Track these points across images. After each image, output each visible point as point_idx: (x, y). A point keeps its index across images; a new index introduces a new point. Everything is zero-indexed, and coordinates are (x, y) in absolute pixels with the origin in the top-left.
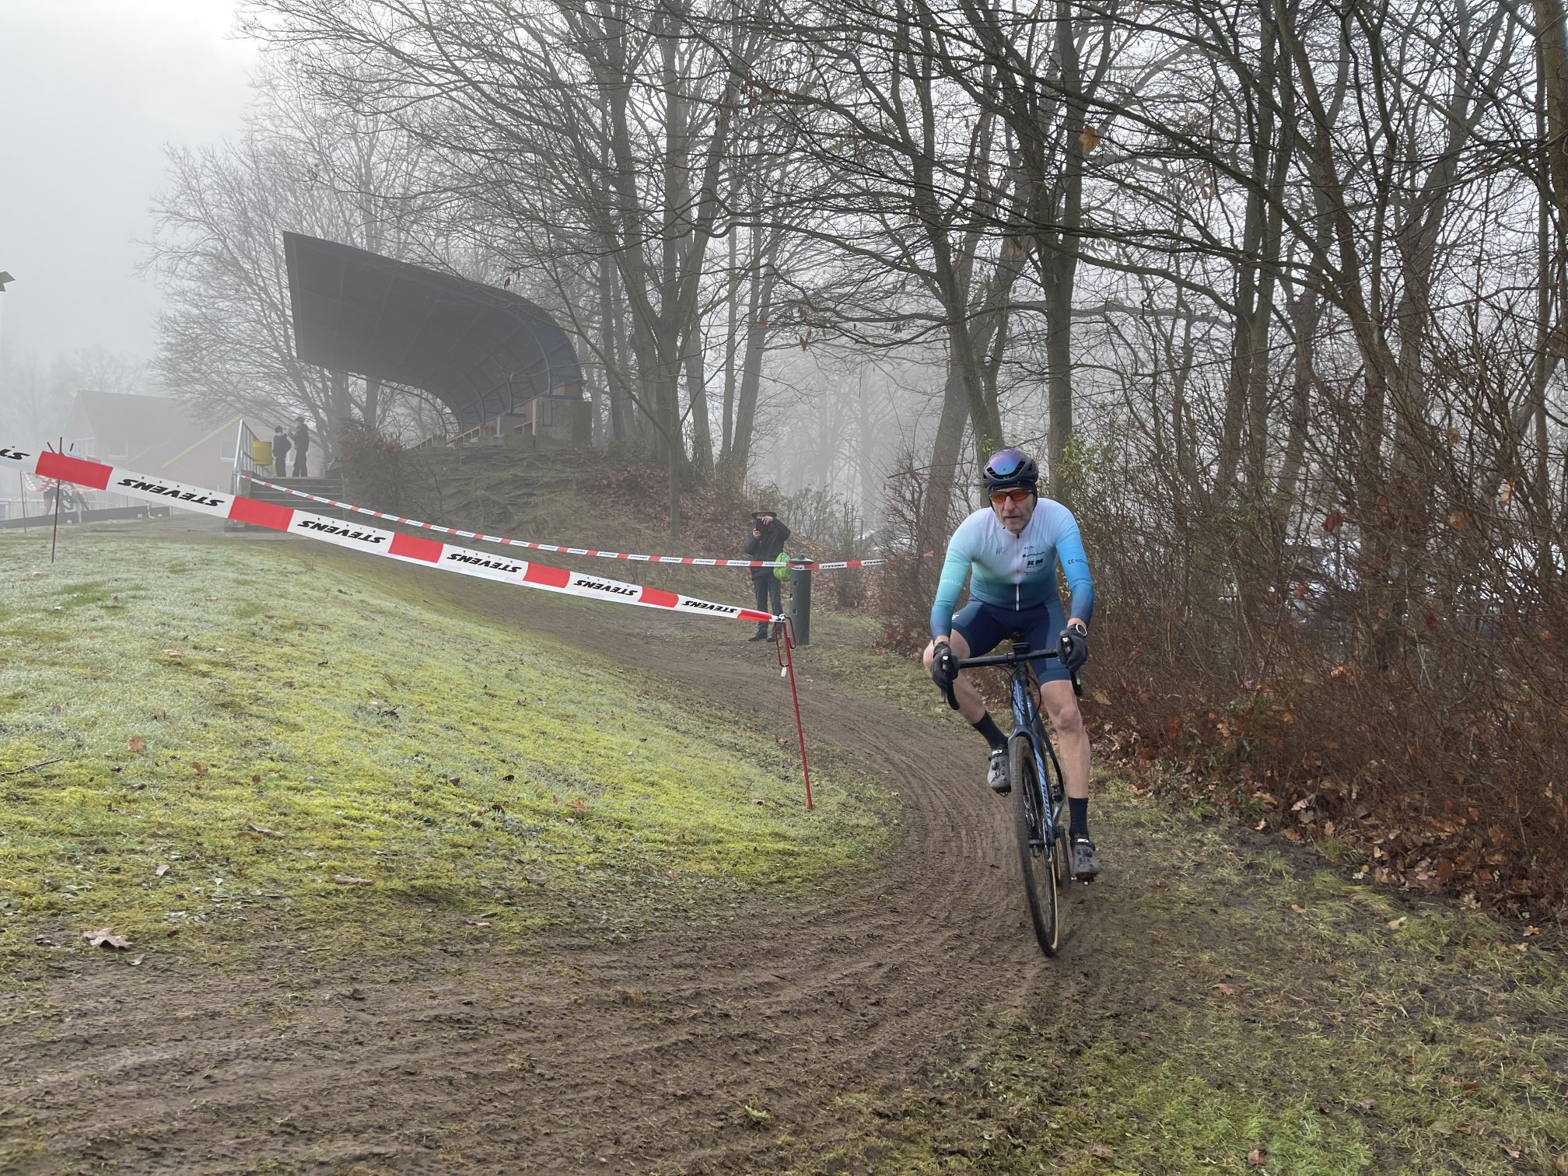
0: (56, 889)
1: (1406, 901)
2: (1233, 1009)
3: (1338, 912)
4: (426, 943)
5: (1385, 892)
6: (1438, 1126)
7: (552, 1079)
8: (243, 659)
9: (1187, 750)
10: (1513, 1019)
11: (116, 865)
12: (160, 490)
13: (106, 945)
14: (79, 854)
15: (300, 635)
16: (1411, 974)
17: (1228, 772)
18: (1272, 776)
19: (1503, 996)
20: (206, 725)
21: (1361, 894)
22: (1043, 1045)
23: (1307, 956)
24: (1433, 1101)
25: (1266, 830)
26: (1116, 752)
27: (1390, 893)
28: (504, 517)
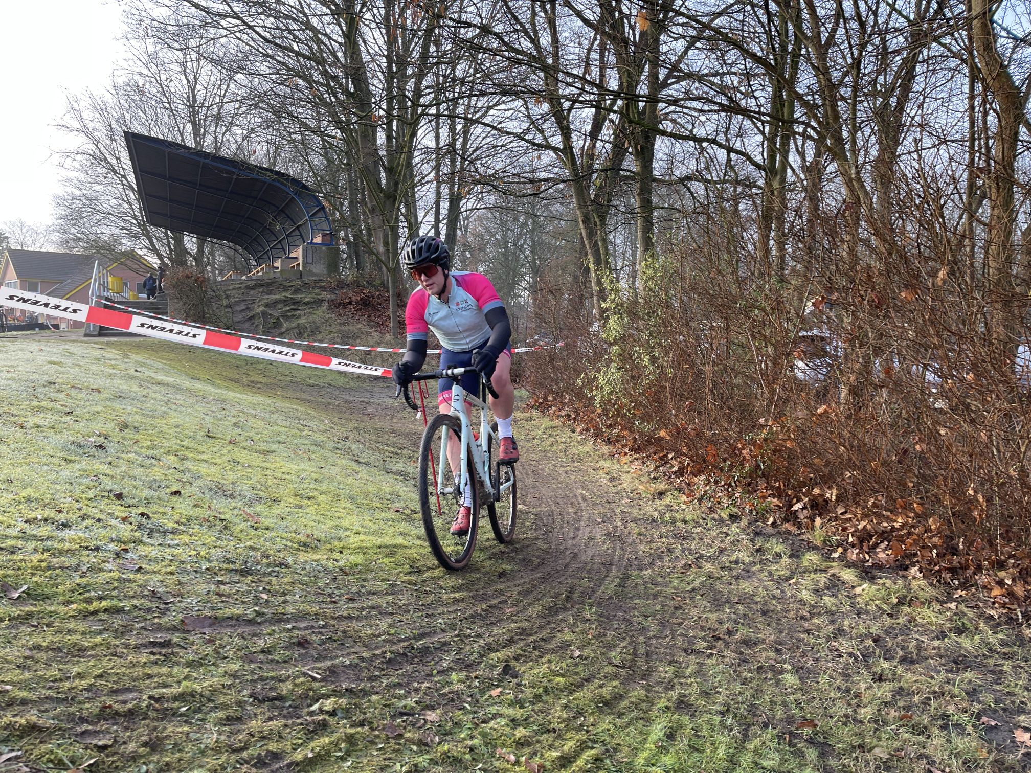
1: (868, 573)
3: (818, 581)
5: (854, 566)
6: (877, 751)
9: (721, 469)
10: (943, 661)
16: (867, 627)
17: (749, 484)
18: (779, 487)
19: (936, 643)
21: (836, 568)
23: (791, 614)
24: (876, 729)
25: (774, 524)
26: (675, 472)
27: (857, 567)
28: (277, 324)
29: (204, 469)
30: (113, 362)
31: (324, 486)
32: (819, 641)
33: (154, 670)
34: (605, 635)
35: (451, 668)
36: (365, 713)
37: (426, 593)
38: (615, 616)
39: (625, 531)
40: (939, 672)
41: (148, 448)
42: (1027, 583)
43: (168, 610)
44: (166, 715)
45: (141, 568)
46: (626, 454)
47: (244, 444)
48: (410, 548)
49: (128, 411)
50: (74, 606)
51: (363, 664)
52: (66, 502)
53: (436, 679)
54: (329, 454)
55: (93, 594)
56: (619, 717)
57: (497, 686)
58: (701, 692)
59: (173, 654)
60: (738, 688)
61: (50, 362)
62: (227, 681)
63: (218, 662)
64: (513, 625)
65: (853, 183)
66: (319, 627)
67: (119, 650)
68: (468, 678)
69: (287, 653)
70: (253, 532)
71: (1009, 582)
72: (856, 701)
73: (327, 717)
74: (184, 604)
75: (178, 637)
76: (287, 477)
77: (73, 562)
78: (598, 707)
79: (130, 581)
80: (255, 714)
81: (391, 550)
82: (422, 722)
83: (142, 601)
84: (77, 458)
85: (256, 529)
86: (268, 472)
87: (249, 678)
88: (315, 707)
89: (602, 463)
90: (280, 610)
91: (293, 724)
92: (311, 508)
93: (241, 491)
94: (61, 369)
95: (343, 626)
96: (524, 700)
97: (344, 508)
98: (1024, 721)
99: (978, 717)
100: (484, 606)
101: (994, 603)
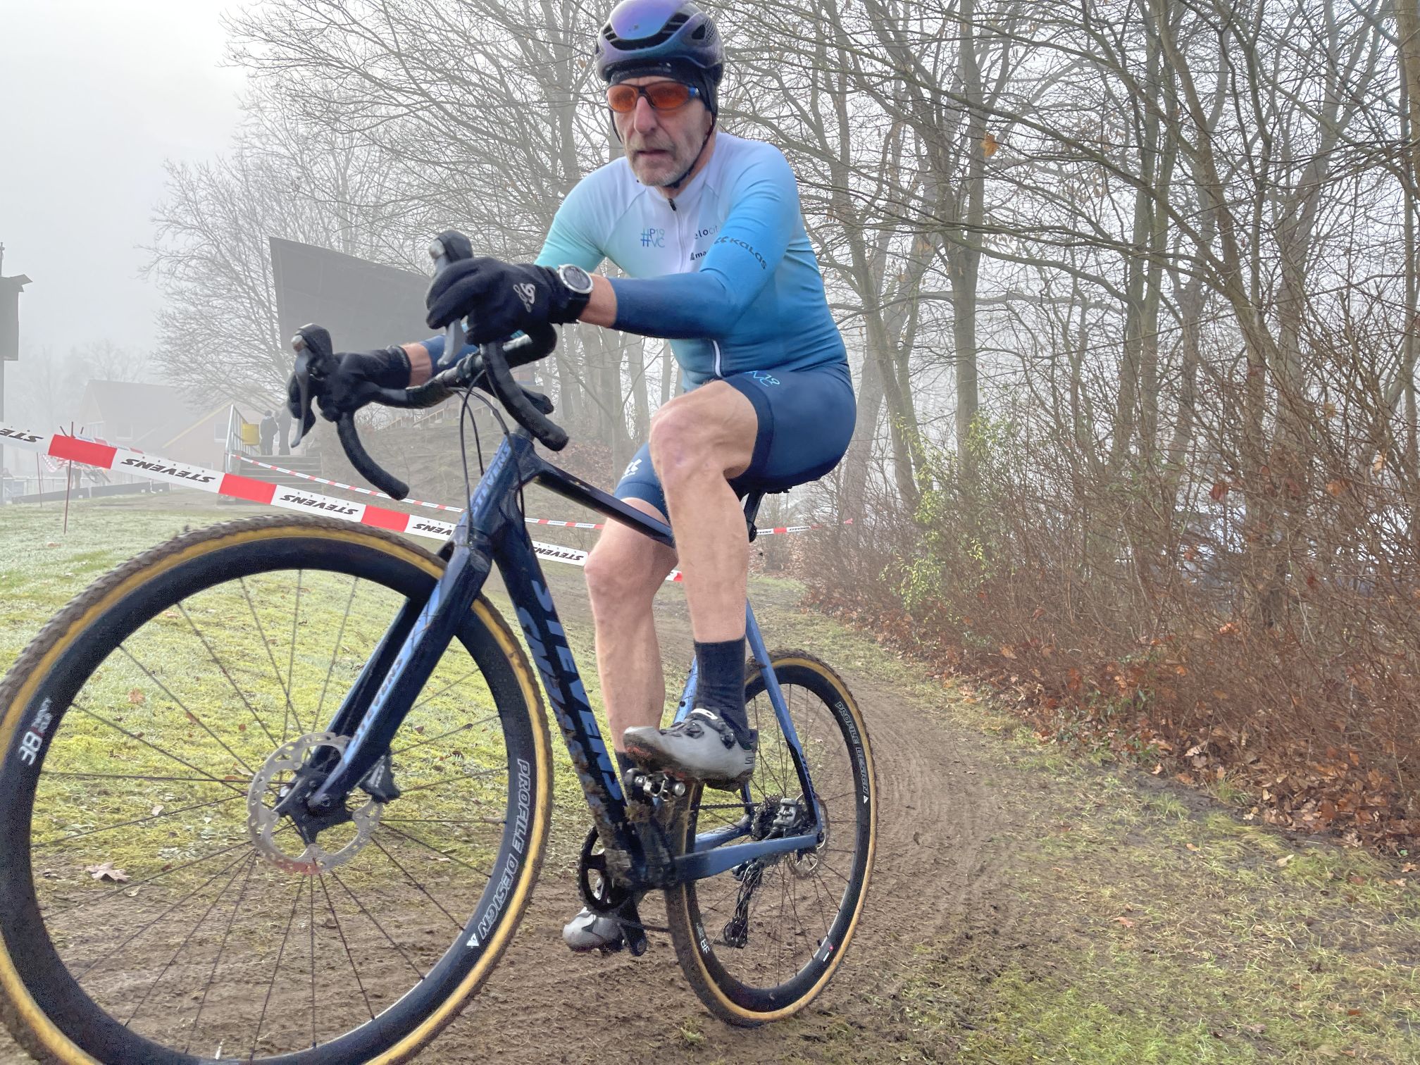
0: (62, 827)
1: (1292, 841)
2: (1132, 940)
3: (1230, 850)
4: (392, 876)
5: (1274, 831)
6: (1324, 1049)
7: (506, 1002)
8: (232, 619)
9: (1088, 700)
10: (1394, 949)
11: (116, 806)
12: (159, 468)
13: (106, 878)
14: (84, 796)
15: (283, 597)
16: (1298, 908)
17: (1125, 720)
18: (1167, 725)
19: (1384, 928)
20: (198, 679)
21: (1250, 833)
22: (955, 973)
23: (1200, 891)
24: (1320, 1025)
25: (1162, 775)
26: (1022, 702)
27: (1278, 832)
32: (1238, 923)
40: (1389, 962)
46: (950, 674)
72: (1292, 993)
89: (920, 687)
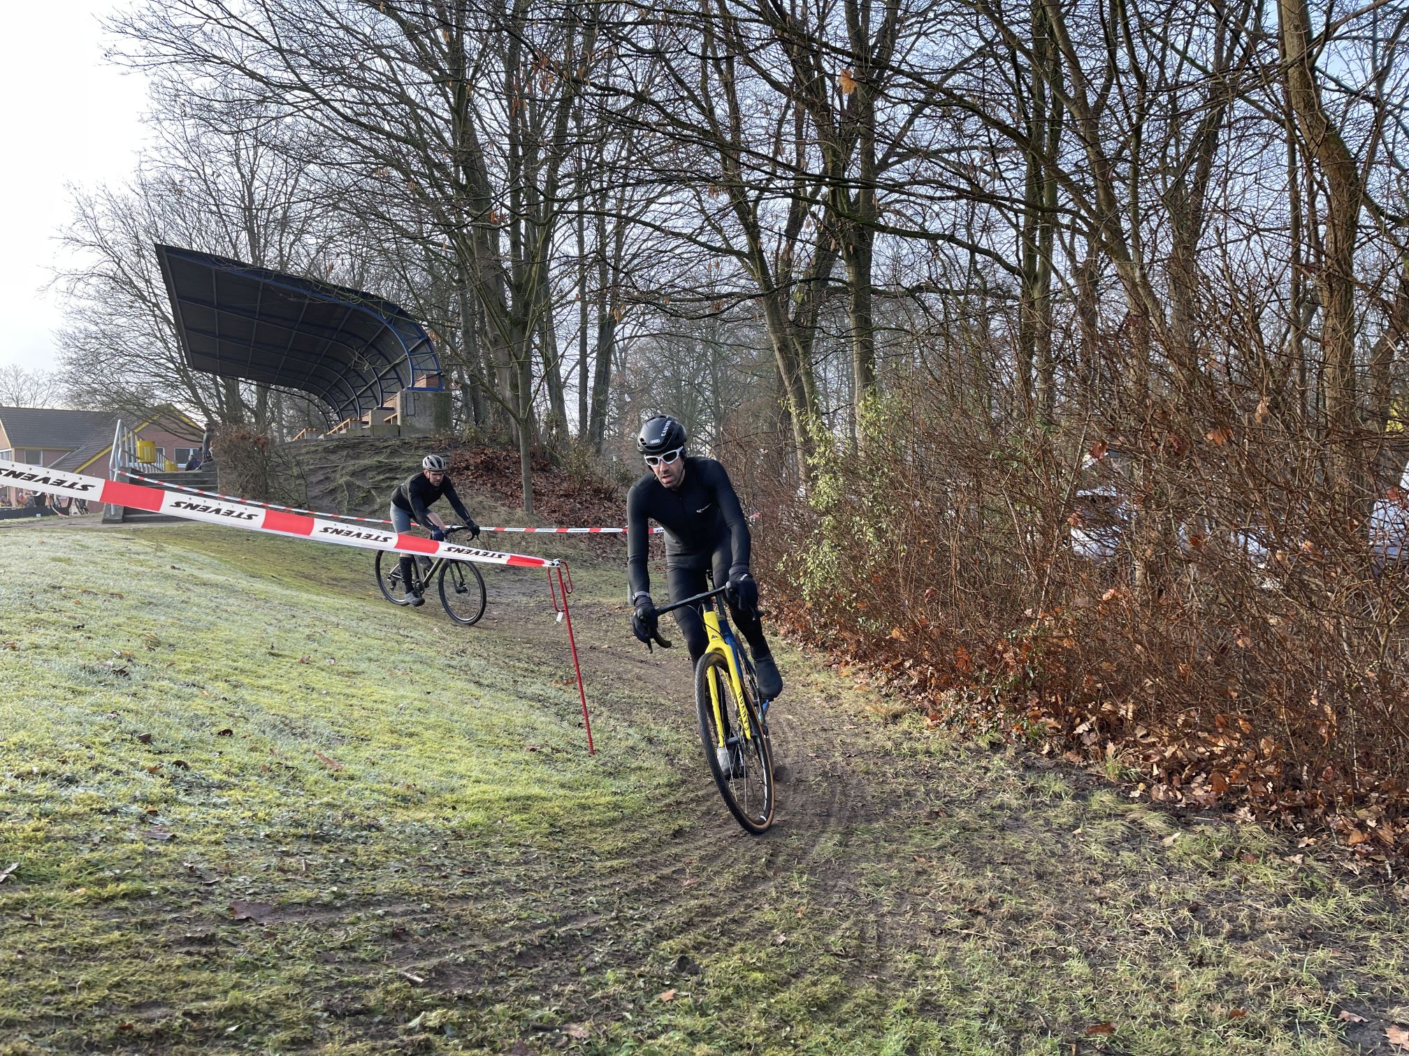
1: (1180, 818)
3: (1113, 831)
5: (1161, 809)
9: (977, 681)
10: (1286, 936)
16: (1182, 893)
17: (1015, 699)
18: (1056, 702)
19: (1276, 911)
21: (1136, 811)
23: (1078, 877)
24: (1196, 1033)
25: (1051, 754)
26: (915, 687)
27: (1166, 810)
28: (367, 500)
29: (265, 699)
30: (141, 557)
31: (432, 718)
32: (1115, 912)
33: (192, 976)
34: (821, 913)
35: (605, 963)
36: (485, 1029)
37: (573, 861)
38: (835, 886)
39: (848, 768)
40: (1281, 951)
41: (188, 672)
42: (1396, 824)
43: (212, 893)
44: (207, 1038)
45: (174, 836)
46: (847, 663)
47: (321, 664)
48: (550, 800)
49: (161, 623)
50: (81, 891)
51: (483, 962)
52: (73, 749)
53: (585, 979)
54: (438, 674)
55: (108, 873)
56: (839, 1026)
57: (670, 987)
58: (955, 988)
59: (217, 953)
60: (1005, 980)
61: (54, 559)
62: (293, 989)
63: (281, 963)
64: (693, 903)
65: (1139, 289)
66: (422, 912)
67: (144, 949)
68: (629, 976)
69: (377, 949)
70: (332, 783)
71: (1373, 824)
72: (1167, 994)
73: (431, 1036)
74: (234, 884)
75: (224, 931)
76: (381, 706)
77: (81, 830)
78: (810, 1012)
79: (159, 855)
80: (331, 1034)
81: (524, 804)
82: (565, 1038)
83: (176, 881)
84: (89, 689)
85: (336, 780)
86: (354, 701)
87: (323, 984)
88: (415, 1022)
89: (814, 676)
90: (369, 889)
91: (384, 1047)
92: (413, 749)
93: (316, 727)
94: (70, 568)
95: (456, 909)
96: (707, 1005)
97: (459, 747)
98: (1399, 1015)
99: (1336, 1011)
100: (653, 878)
101: (1353, 854)
